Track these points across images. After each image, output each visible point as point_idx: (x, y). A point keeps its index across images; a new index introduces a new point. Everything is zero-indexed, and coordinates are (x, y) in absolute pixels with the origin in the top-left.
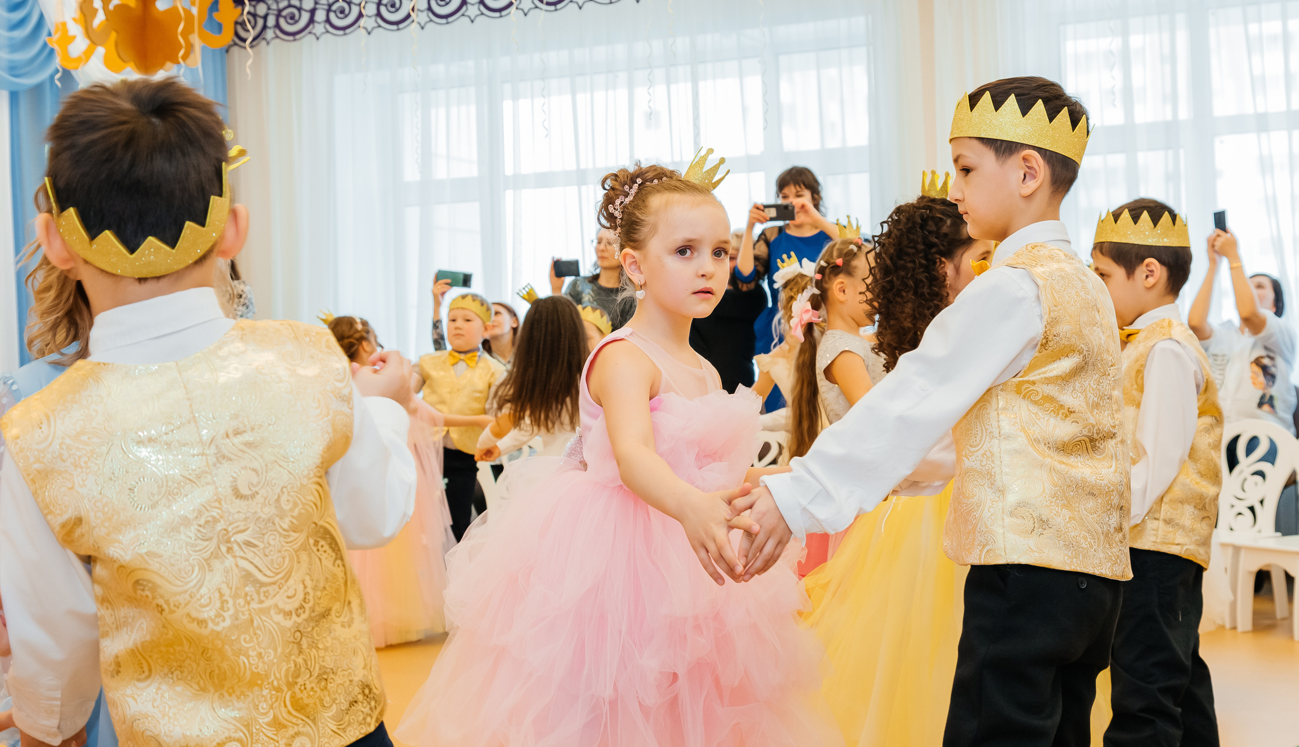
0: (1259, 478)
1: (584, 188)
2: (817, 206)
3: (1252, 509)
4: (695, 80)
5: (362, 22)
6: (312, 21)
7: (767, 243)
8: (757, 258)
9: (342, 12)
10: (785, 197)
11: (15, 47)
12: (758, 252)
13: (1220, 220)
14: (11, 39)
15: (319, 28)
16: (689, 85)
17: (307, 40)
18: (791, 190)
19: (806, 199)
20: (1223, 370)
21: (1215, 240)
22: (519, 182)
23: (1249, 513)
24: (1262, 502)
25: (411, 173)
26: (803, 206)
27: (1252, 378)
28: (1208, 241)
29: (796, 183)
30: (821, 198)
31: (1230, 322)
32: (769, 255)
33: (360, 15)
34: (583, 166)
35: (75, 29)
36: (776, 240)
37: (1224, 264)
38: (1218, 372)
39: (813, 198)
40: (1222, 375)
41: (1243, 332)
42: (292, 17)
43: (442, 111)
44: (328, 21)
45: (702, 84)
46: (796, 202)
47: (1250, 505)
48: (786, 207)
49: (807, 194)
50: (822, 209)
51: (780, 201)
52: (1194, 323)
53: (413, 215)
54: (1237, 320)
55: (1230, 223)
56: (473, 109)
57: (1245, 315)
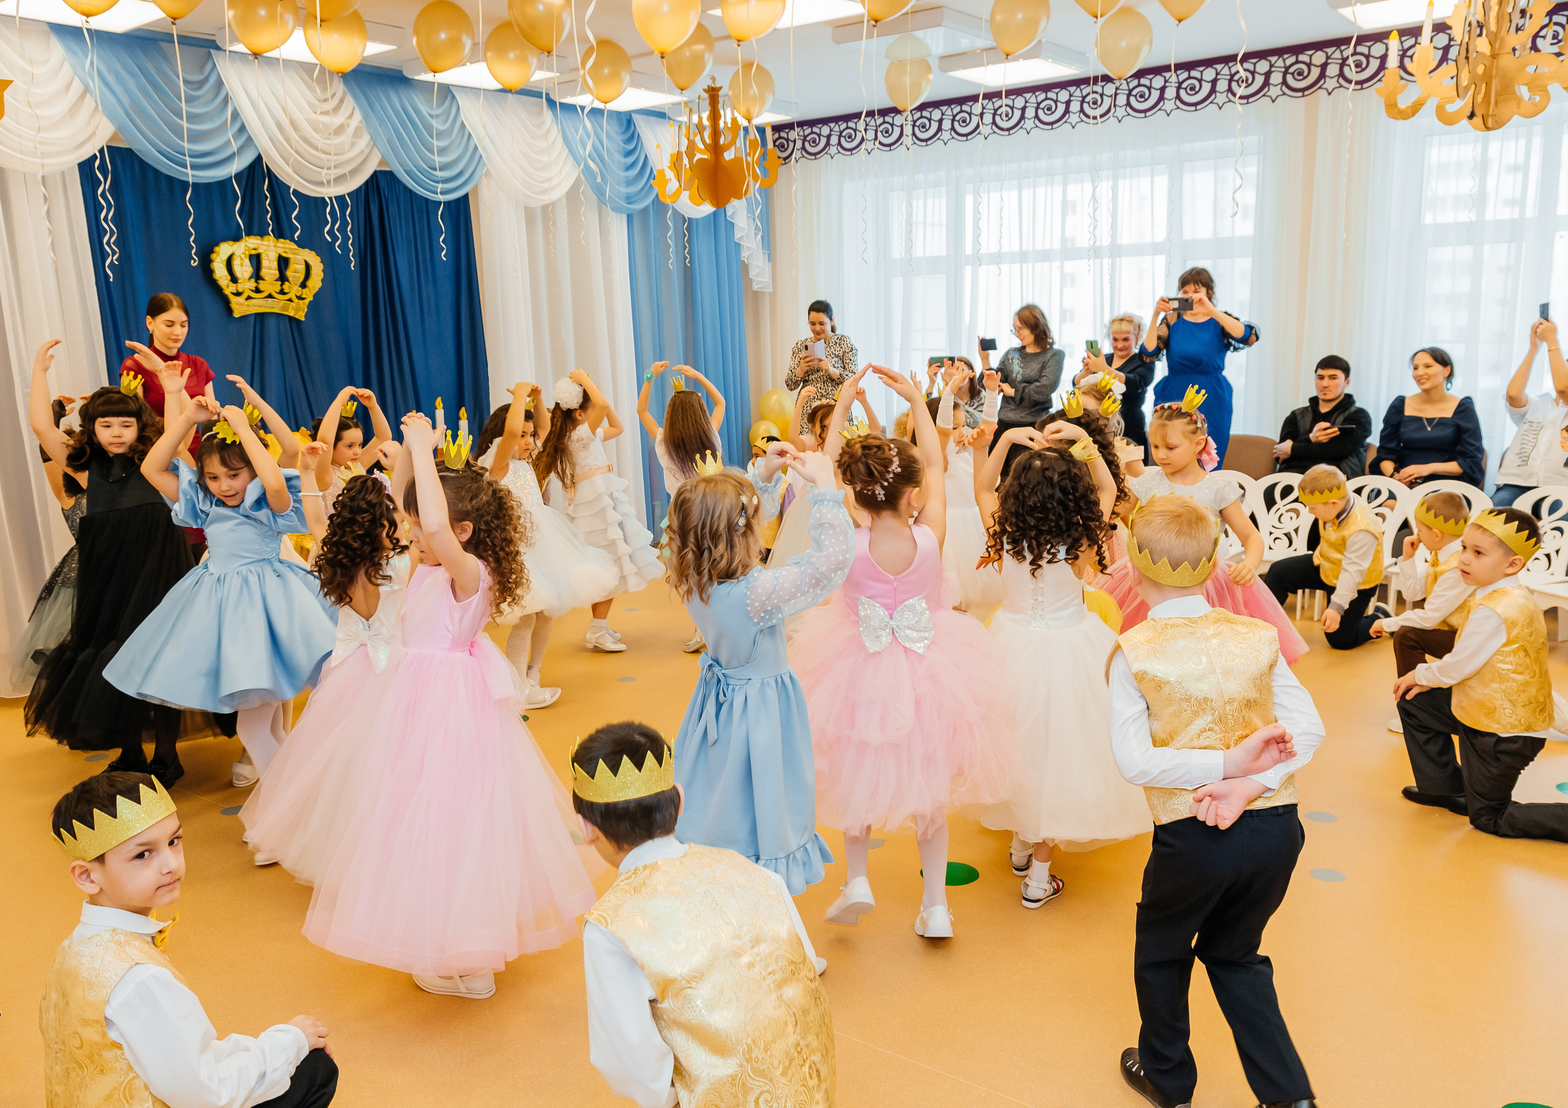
0: (1558, 533)
1: (1024, 265)
2: (1210, 299)
3: (1548, 556)
4: (1115, 179)
5: (863, 146)
6: (828, 144)
7: (1168, 326)
8: (1159, 338)
9: (850, 137)
10: (1185, 292)
11: (630, 183)
12: (1161, 334)
13: (1544, 310)
14: (627, 177)
15: (833, 150)
16: (1111, 182)
17: (824, 159)
18: (1191, 287)
19: (1202, 293)
20: (1538, 434)
21: (1537, 327)
22: (978, 260)
23: (1545, 559)
24: (1557, 552)
25: (897, 251)
26: (1200, 300)
27: (1561, 443)
28: (1532, 328)
29: (1196, 282)
30: (1214, 293)
31: (1547, 394)
32: (1169, 336)
33: (863, 140)
34: (1025, 249)
35: (670, 175)
36: (1175, 324)
37: (1544, 347)
38: (1533, 436)
39: (1208, 293)
40: (1536, 439)
41: (1558, 404)
42: (814, 142)
43: (921, 203)
44: (839, 144)
45: (1121, 183)
46: (1196, 297)
47: (1547, 553)
48: (1187, 300)
49: (1203, 290)
50: (1214, 301)
51: (1180, 295)
52: (1512, 394)
53: (898, 283)
54: (1554, 394)
55: (1553, 314)
56: (944, 201)
57: (1561, 388)
